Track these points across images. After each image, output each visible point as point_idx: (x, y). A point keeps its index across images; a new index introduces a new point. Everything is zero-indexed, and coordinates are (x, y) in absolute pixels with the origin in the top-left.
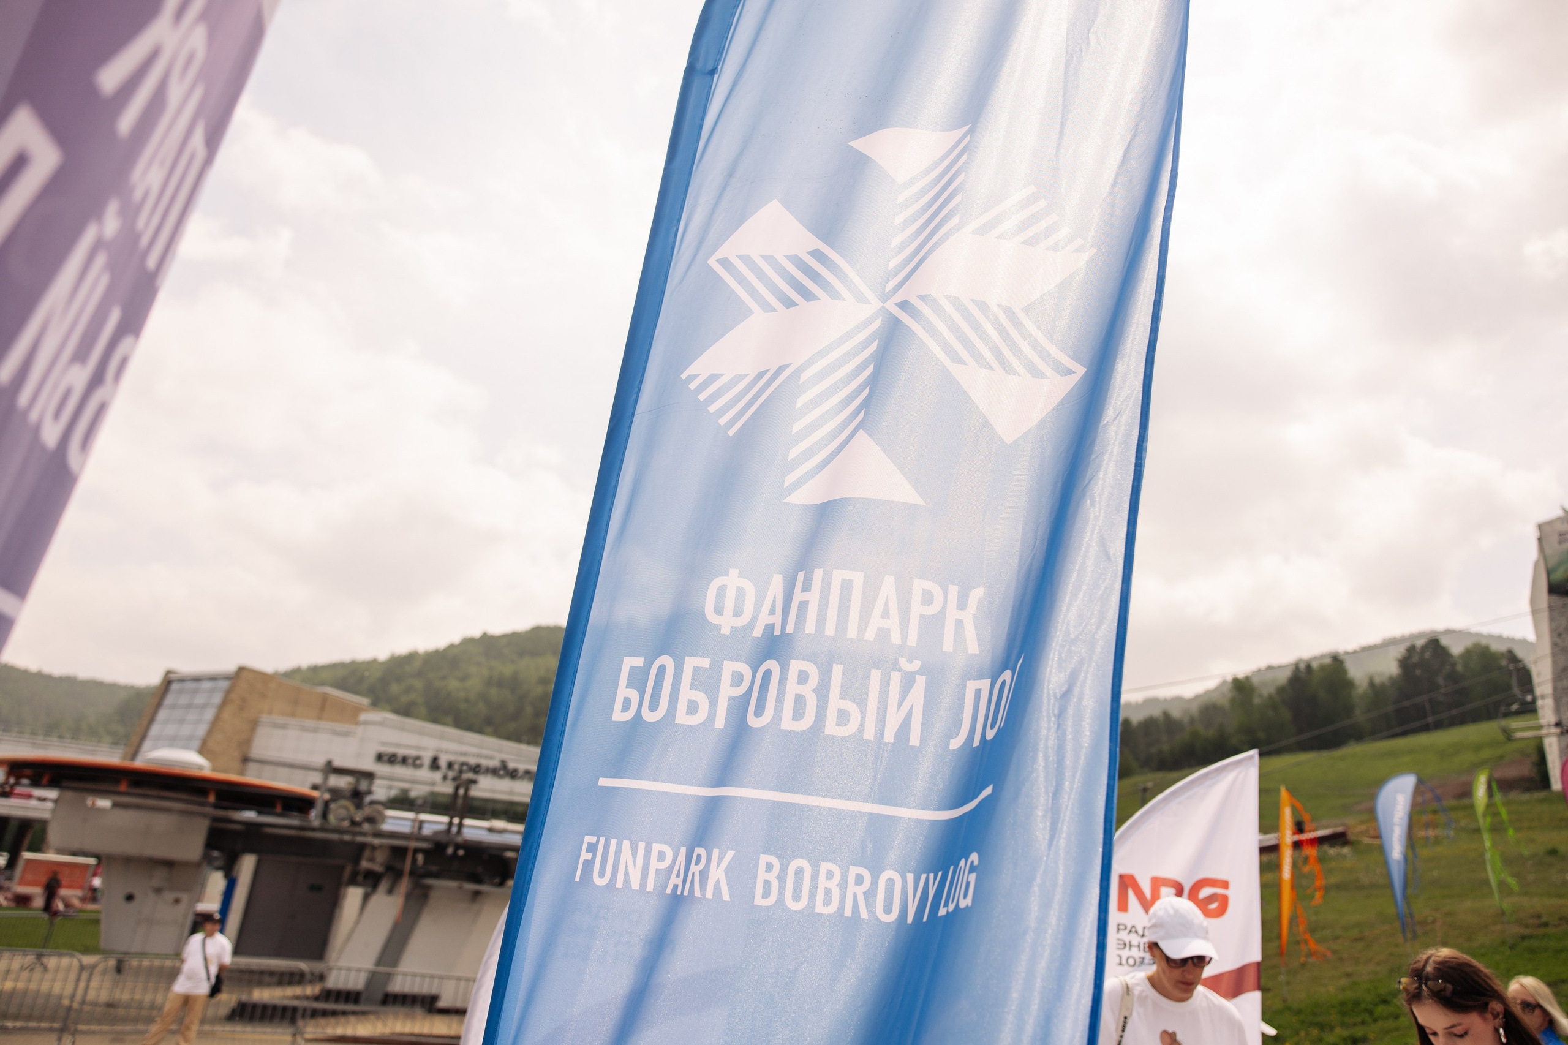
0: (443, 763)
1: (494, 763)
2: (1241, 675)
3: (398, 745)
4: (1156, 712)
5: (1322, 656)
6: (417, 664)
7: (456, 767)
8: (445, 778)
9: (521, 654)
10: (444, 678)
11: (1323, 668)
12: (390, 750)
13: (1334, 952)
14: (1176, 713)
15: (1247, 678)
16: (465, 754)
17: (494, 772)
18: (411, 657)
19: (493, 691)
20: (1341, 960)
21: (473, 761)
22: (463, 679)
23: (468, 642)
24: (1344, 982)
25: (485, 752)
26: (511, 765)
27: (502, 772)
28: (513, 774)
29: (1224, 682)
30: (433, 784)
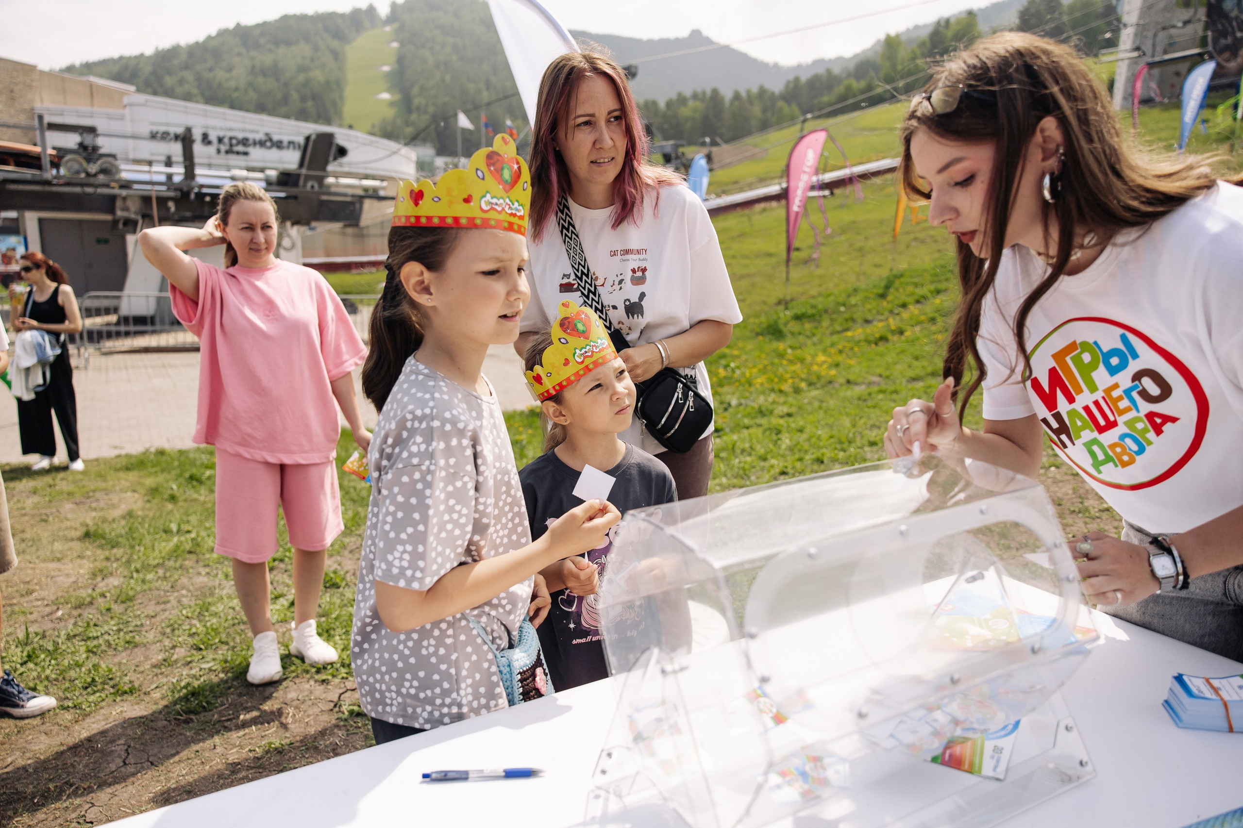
0: (213, 137)
1: (260, 136)
2: (893, 33)
3: (167, 124)
4: (821, 70)
5: (960, 13)
6: (184, 57)
7: (226, 140)
8: (219, 151)
9: (277, 43)
10: (211, 70)
11: (958, 22)
12: (162, 129)
13: (932, 237)
14: (837, 70)
15: (898, 36)
16: (230, 130)
17: (262, 144)
18: (175, 51)
19: (261, 80)
20: (936, 241)
21: (240, 135)
22: (230, 70)
23: (222, 33)
24: (936, 255)
25: (248, 127)
26: (275, 138)
27: (268, 144)
28: (279, 145)
29: (879, 41)
30: (209, 157)
